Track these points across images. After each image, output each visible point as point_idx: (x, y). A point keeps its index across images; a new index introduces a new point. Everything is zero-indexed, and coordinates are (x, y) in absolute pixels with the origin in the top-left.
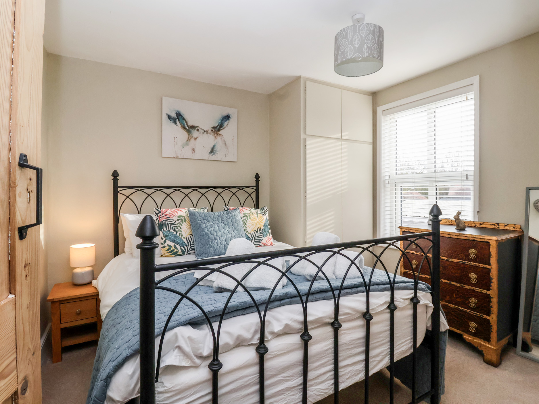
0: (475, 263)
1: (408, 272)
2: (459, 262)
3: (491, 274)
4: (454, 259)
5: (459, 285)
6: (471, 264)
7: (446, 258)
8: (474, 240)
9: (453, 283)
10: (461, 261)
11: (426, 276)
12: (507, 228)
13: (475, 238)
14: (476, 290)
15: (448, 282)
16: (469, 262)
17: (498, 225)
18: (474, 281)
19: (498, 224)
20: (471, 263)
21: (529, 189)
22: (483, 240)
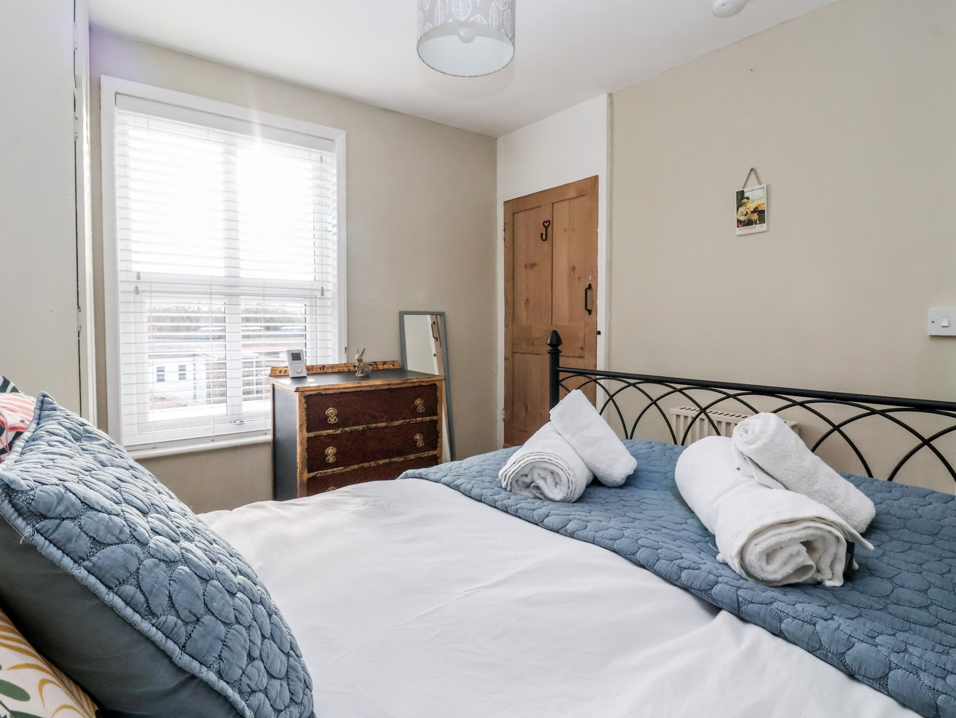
0: (421, 419)
1: (318, 475)
2: (402, 424)
3: (438, 427)
4: (396, 420)
5: (402, 459)
6: (416, 422)
7: (383, 424)
8: (420, 386)
9: (394, 459)
10: (405, 422)
11: (353, 467)
12: (386, 366)
13: (421, 382)
14: (422, 456)
15: (387, 461)
16: (414, 420)
17: (376, 365)
18: (420, 444)
19: (375, 363)
20: (417, 419)
21: (402, 314)
22: (430, 383)
